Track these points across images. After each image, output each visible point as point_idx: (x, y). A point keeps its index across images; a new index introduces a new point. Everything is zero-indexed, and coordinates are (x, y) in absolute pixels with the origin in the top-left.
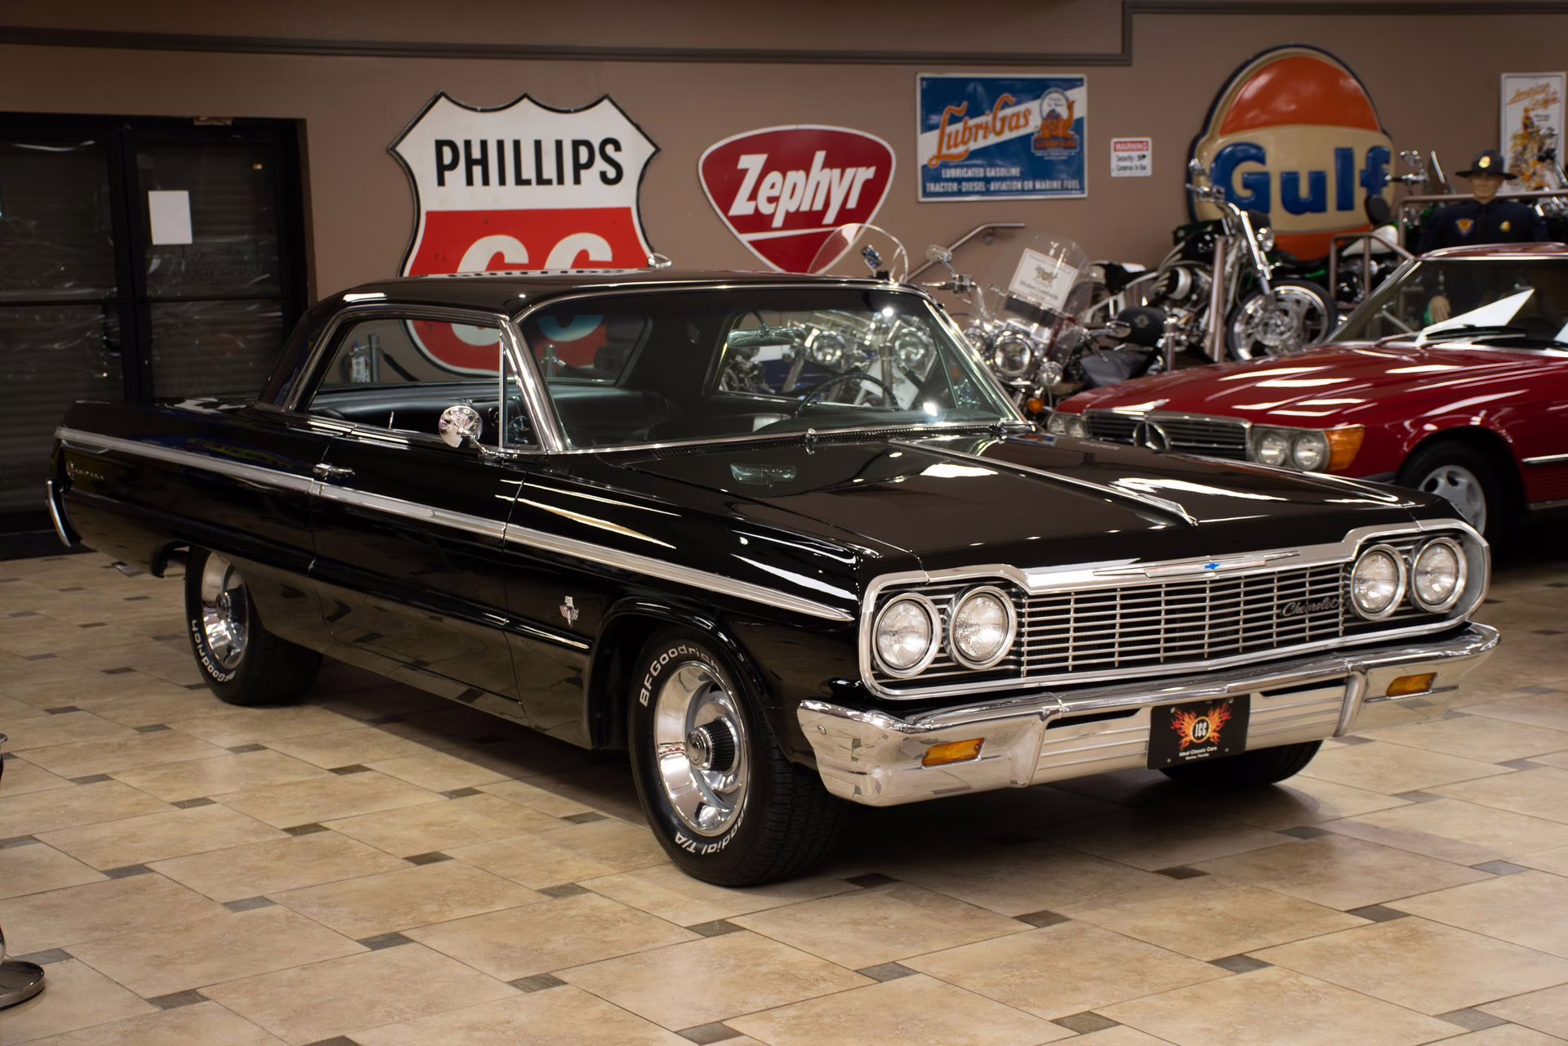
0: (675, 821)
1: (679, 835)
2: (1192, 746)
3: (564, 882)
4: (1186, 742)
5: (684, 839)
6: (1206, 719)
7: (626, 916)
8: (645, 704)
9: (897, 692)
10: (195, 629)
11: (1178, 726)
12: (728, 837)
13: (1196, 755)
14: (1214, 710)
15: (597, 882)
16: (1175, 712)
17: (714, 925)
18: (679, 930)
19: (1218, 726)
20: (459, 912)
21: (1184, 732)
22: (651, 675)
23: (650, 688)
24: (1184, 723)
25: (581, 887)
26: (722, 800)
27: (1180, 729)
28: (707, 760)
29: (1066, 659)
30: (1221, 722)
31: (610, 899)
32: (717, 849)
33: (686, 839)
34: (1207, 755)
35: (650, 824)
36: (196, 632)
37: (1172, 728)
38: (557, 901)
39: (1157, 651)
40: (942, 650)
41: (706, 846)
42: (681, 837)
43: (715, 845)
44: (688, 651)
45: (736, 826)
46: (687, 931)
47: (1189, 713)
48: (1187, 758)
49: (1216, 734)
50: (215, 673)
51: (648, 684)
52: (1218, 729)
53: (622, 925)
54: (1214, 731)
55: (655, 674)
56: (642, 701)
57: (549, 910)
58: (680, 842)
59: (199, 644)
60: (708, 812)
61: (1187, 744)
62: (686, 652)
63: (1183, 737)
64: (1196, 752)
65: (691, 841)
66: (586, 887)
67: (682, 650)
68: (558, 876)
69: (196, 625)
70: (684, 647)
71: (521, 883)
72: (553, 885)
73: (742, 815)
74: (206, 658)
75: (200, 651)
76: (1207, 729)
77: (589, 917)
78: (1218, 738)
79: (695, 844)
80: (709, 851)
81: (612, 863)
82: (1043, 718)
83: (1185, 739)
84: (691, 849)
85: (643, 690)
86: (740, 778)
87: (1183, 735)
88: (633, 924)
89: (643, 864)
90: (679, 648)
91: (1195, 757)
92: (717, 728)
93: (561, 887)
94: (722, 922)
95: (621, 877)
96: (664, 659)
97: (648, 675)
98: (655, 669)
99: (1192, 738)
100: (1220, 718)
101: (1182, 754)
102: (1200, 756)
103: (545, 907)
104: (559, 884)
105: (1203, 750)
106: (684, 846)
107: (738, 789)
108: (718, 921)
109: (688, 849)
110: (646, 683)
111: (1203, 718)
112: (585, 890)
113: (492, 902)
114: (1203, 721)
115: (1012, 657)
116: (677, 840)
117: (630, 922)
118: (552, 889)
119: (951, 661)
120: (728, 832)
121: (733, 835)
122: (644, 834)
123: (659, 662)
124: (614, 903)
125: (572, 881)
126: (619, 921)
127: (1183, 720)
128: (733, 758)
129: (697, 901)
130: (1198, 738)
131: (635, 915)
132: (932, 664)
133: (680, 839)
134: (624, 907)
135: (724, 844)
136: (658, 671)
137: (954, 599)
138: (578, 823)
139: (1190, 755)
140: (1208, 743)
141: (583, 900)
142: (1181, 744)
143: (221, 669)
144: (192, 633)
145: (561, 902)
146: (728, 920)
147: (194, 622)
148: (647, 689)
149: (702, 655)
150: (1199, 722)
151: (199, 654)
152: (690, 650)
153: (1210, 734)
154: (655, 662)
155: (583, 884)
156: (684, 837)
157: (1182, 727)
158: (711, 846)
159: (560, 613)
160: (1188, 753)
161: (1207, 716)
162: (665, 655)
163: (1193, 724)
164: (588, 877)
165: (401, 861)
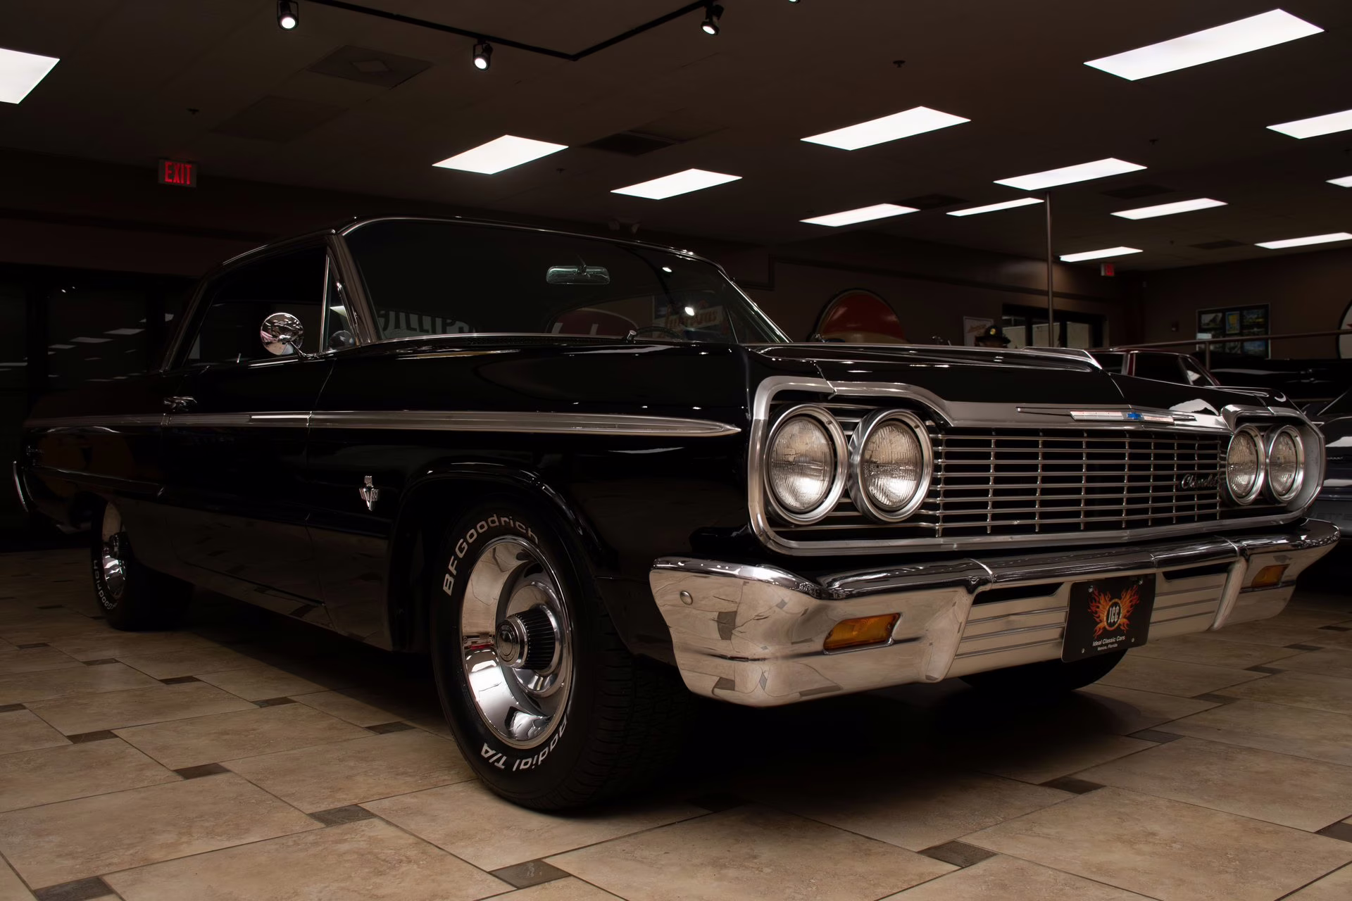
0: (481, 730)
1: (485, 747)
2: (1106, 634)
3: (346, 803)
4: (1100, 629)
5: (491, 752)
6: (1119, 602)
7: (412, 853)
8: (449, 592)
9: (793, 544)
10: (95, 568)
11: (1094, 609)
12: (547, 749)
13: (1107, 645)
14: (1127, 590)
15: (386, 803)
16: (1093, 592)
17: (527, 870)
18: (479, 876)
19: (1128, 612)
20: (200, 846)
21: (1099, 617)
22: (457, 557)
23: (455, 572)
24: (1101, 606)
25: (364, 810)
26: (539, 706)
27: (1096, 612)
28: (521, 656)
29: (984, 518)
30: (1131, 606)
31: (397, 827)
32: (532, 765)
33: (494, 752)
34: (1116, 645)
35: (454, 734)
36: (96, 570)
37: (1089, 611)
38: (328, 830)
39: (1077, 514)
40: (846, 493)
41: (518, 762)
42: (489, 749)
43: (530, 760)
44: (500, 521)
45: (556, 737)
46: (490, 877)
47: (1105, 595)
48: (1099, 649)
49: (1125, 620)
50: (106, 603)
51: (452, 569)
52: (1128, 614)
53: (405, 867)
54: (1124, 617)
55: (461, 555)
56: (445, 589)
57: (315, 844)
58: (486, 756)
59: (98, 580)
60: (522, 720)
61: (1101, 631)
62: (497, 524)
63: (1098, 623)
64: (1108, 641)
65: (500, 755)
66: (372, 811)
67: (493, 522)
68: (341, 795)
69: (97, 564)
70: (495, 518)
71: (295, 804)
72: (332, 806)
73: (565, 721)
74: (102, 591)
75: (98, 585)
76: (1119, 614)
77: (363, 855)
78: (1127, 624)
79: (504, 758)
80: (522, 767)
81: (408, 779)
82: (970, 590)
83: (1099, 626)
84: (500, 765)
85: (447, 576)
86: (560, 678)
87: (1098, 620)
88: (419, 865)
89: (444, 780)
90: (490, 520)
91: (1105, 648)
92: (535, 617)
93: (340, 810)
94: (538, 862)
95: (416, 797)
96: (472, 536)
97: (453, 557)
98: (461, 550)
99: (1105, 623)
100: (1131, 602)
101: (1096, 644)
102: (1110, 646)
103: (311, 838)
104: (339, 805)
105: (1113, 640)
106: (491, 761)
107: (561, 689)
108: (534, 861)
109: (496, 764)
110: (450, 567)
111: (1116, 600)
112: (369, 815)
113: (247, 831)
114: (1116, 604)
115: (923, 511)
116: (483, 753)
117: (416, 862)
118: (328, 812)
119: (856, 510)
120: (546, 743)
121: (552, 747)
122: (447, 743)
123: (465, 540)
124: (400, 833)
125: (356, 801)
126: (401, 861)
127: (1099, 603)
128: (553, 653)
129: (505, 832)
130: (1111, 625)
131: (424, 853)
132: (833, 511)
133: (487, 752)
134: (412, 840)
135: (541, 759)
136: (464, 553)
137: (860, 425)
138: (381, 733)
139: (1102, 645)
140: (1118, 632)
141: (363, 828)
142: (1096, 630)
143: (110, 599)
144: (94, 571)
145: (334, 831)
146: (547, 861)
147: (95, 561)
148: (451, 574)
149: (517, 523)
150: (1112, 606)
151: (97, 588)
152: (503, 519)
153: (1122, 620)
154: (462, 540)
155: (367, 806)
156: (492, 750)
157: (1097, 610)
158: (524, 761)
159: (359, 495)
160: (1100, 643)
161: (1120, 599)
162: (473, 531)
163: (1108, 607)
164: (376, 797)
165: (170, 773)
